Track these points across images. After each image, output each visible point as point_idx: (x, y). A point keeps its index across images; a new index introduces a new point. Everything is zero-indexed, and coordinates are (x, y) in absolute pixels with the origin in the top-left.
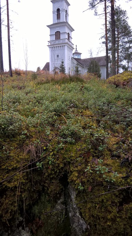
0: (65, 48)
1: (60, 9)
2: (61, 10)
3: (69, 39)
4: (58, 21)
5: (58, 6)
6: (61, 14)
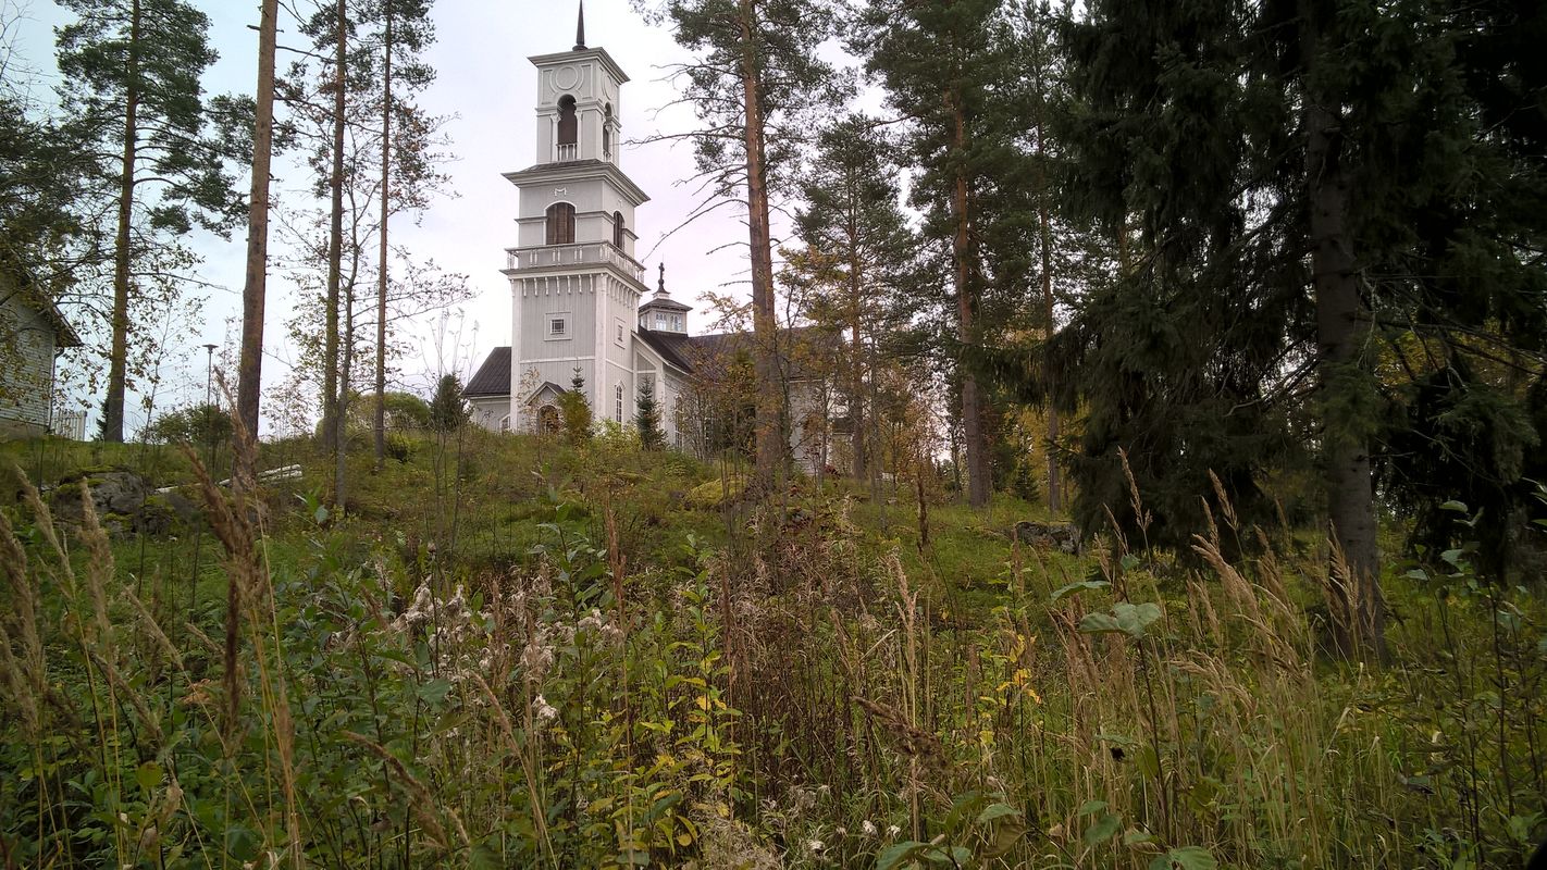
0: (598, 289)
1: (578, 101)
2: (580, 106)
3: (618, 244)
4: (564, 154)
5: (565, 83)
6: (579, 122)
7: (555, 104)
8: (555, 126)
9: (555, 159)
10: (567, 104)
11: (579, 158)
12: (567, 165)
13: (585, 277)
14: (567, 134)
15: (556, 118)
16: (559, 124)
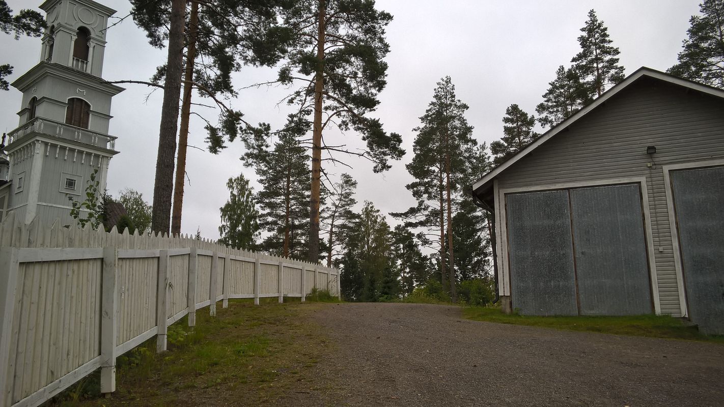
1: (93, 35)
2: (94, 39)
4: (77, 65)
5: (83, 18)
6: (91, 49)
7: (76, 28)
8: (73, 43)
9: (70, 65)
10: (84, 33)
11: (89, 71)
12: (78, 72)
13: (97, 156)
14: (82, 52)
15: (75, 38)
16: (76, 42)
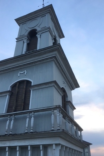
1: (38, 29)
2: (39, 32)
5: (31, 25)
6: (39, 39)
7: (26, 34)
8: (25, 44)
